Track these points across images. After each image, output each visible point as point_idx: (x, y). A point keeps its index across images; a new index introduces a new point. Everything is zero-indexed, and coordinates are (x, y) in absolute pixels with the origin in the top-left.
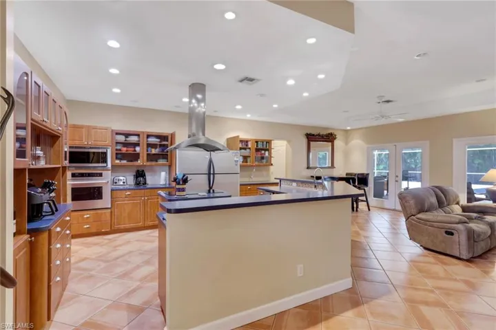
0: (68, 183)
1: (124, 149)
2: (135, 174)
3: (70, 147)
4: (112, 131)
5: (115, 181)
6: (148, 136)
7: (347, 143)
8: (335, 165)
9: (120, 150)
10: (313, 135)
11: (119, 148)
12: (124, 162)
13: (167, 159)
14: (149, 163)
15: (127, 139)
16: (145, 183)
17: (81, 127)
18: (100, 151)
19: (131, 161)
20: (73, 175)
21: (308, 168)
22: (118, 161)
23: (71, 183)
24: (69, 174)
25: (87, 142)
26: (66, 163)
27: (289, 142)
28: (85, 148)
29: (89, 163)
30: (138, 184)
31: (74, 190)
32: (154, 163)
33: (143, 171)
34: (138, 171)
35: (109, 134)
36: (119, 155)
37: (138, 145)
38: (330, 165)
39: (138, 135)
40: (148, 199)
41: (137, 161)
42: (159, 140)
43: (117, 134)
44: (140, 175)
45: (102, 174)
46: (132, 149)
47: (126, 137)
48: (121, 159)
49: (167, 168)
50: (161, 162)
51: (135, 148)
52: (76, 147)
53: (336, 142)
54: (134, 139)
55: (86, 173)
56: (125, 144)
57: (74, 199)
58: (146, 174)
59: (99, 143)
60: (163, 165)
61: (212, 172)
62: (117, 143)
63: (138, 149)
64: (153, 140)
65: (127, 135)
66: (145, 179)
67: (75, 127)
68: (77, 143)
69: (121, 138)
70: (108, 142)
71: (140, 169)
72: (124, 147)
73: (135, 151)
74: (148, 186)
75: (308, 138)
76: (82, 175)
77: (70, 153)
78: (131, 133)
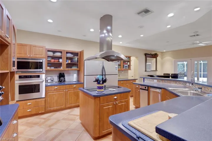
0: (16, 82)
1: (53, 60)
2: (58, 75)
3: (18, 59)
4: (46, 49)
5: (47, 80)
6: (67, 53)
7: (162, 58)
8: (157, 70)
9: (50, 61)
10: (148, 54)
11: (49, 60)
12: (53, 68)
13: (78, 66)
14: (67, 69)
15: (54, 54)
16: (65, 81)
17: (26, 45)
18: (38, 61)
19: (57, 68)
20: (20, 77)
21: (146, 71)
22: (48, 68)
23: (18, 82)
24: (17, 76)
25: (29, 56)
26: (15, 69)
27: (136, 57)
28: (28, 59)
29: (29, 69)
30: (61, 82)
31: (20, 87)
32: (70, 69)
33: (64, 73)
34: (61, 73)
35: (44, 51)
36: (50, 64)
37: (61, 58)
38: (155, 70)
39: (61, 52)
40: (68, 91)
41: (60, 67)
42: (73, 55)
43: (49, 51)
44: (61, 76)
45: (39, 75)
46: (58, 60)
47: (54, 53)
48: (50, 67)
49: (77, 72)
50: (74, 68)
51: (59, 60)
52: (22, 59)
53: (158, 58)
54: (58, 54)
55: (29, 76)
56: (53, 58)
57: (20, 93)
58: (65, 75)
59: (38, 56)
60: (75, 70)
61: (104, 74)
62: (48, 57)
63: (61, 60)
64: (69, 55)
65: (54, 52)
66: (65, 78)
67: (21, 45)
68: (23, 56)
69: (51, 54)
70: (44, 55)
71: (62, 72)
72: (52, 59)
73: (59, 61)
74: (66, 83)
75: (146, 56)
76: (26, 77)
77: (18, 62)
78: (57, 51)
